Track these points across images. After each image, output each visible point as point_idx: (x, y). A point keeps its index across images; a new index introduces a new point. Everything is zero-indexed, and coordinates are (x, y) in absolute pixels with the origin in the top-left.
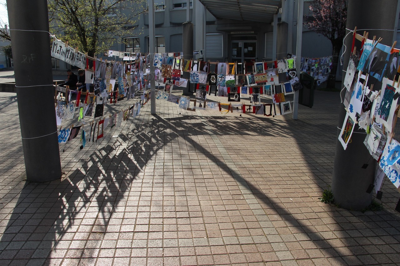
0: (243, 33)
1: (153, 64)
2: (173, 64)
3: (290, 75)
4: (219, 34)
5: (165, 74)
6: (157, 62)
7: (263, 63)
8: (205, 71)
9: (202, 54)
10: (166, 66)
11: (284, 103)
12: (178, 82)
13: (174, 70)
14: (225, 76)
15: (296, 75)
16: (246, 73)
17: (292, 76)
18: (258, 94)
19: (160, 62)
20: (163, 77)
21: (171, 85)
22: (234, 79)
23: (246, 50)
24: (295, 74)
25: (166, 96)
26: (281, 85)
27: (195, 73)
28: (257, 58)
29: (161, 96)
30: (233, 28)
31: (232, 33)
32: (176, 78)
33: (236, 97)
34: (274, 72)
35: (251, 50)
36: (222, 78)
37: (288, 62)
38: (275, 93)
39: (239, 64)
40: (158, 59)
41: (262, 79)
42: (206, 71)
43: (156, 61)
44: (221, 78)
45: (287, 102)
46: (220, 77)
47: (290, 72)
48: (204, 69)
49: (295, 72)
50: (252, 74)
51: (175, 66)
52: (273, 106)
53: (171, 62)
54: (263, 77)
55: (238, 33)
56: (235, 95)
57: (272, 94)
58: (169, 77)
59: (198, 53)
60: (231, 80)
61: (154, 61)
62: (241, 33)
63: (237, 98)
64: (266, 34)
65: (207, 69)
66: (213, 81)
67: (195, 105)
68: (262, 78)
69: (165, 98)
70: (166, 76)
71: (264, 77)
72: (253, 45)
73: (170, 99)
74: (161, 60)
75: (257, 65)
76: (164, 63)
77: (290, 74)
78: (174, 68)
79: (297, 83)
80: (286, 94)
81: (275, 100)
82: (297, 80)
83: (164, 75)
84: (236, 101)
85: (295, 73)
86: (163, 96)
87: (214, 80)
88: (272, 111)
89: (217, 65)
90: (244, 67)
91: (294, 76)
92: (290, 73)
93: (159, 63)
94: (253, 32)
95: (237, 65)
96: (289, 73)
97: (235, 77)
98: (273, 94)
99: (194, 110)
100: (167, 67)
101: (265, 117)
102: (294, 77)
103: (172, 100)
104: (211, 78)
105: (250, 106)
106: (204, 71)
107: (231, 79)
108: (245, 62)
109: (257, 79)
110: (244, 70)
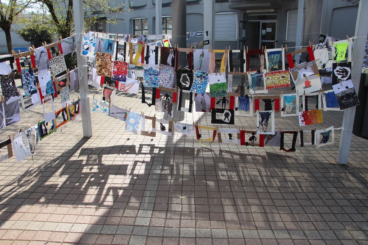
0: (261, 11)
1: (82, 52)
2: (113, 52)
3: (337, 75)
4: (233, 13)
5: (101, 70)
6: (88, 49)
7: (282, 50)
8: (171, 65)
9: (207, 35)
10: (103, 55)
11: (322, 131)
12: (124, 84)
13: (116, 63)
14: (207, 75)
15: (350, 75)
16: (247, 71)
17: (339, 77)
18: (270, 111)
19: (93, 49)
20: (99, 75)
21: (112, 90)
22: (225, 81)
23: (264, 32)
24: (347, 74)
25: (105, 107)
26: (317, 96)
27: (151, 68)
28: (277, 41)
29: (98, 107)
30: (249, 5)
31: (248, 12)
32: (120, 76)
33: (227, 115)
34: (309, 68)
35: (270, 31)
36: (201, 79)
37: (336, 48)
38: (304, 110)
39: (234, 51)
40: (89, 42)
41: (279, 82)
42: (173, 66)
43: (86, 47)
44: (199, 79)
45: (328, 130)
46: (198, 77)
47: (338, 68)
48: (169, 60)
49: (348, 69)
50: (259, 72)
51: (116, 56)
52: (299, 135)
53: (111, 49)
54: (281, 78)
55: (255, 11)
56: (225, 111)
57: (297, 110)
58: (108, 75)
59: (202, 34)
60: (219, 83)
61: (82, 47)
62: (258, 11)
63: (229, 118)
64: (288, 12)
65: (173, 60)
66: (184, 83)
67: (154, 126)
68: (278, 78)
69: (105, 110)
70: (104, 74)
71: (283, 77)
72: (273, 26)
73: (113, 113)
74: (94, 45)
75: (270, 54)
76: (99, 50)
77: (336, 73)
78: (116, 59)
79: (349, 92)
80: (326, 109)
81: (302, 121)
82: (349, 88)
83: (99, 72)
84: (227, 123)
85: (347, 72)
86: (102, 107)
87: (187, 82)
88: (297, 142)
89: (191, 55)
90: (245, 58)
91: (345, 77)
92: (337, 71)
93: (91, 50)
94: (273, 10)
95: (231, 53)
96: (335, 70)
97: (227, 77)
98: (300, 111)
99: (153, 134)
100: (104, 57)
101: (282, 152)
102: (345, 79)
103: (116, 115)
104: (181, 79)
105: (254, 133)
106: (169, 65)
107: (219, 81)
108: (246, 49)
109: (269, 82)
110: (245, 65)
